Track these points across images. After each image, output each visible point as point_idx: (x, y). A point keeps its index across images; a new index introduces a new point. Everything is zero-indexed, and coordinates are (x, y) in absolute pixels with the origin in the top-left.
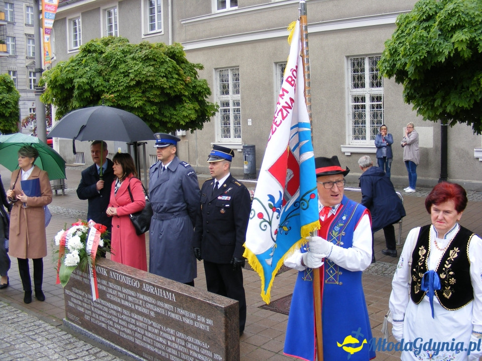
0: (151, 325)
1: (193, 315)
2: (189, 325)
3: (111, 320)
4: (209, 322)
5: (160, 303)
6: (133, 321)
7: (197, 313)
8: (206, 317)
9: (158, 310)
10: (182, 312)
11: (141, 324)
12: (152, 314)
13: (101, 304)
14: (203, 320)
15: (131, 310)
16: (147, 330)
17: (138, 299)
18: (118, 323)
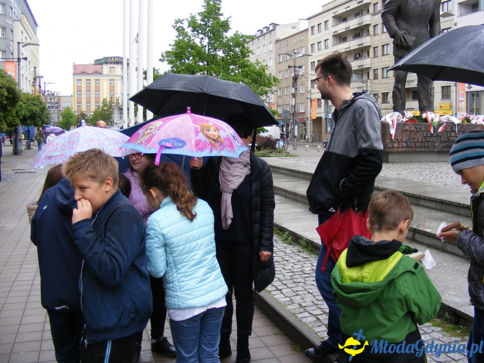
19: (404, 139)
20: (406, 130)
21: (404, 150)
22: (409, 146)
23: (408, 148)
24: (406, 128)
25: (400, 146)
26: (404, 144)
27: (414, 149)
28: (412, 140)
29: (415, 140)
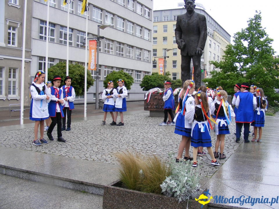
19: (155, 103)
20: (156, 98)
21: (155, 109)
22: (158, 107)
23: (158, 109)
24: (156, 97)
25: (152, 108)
26: (155, 107)
27: (161, 110)
28: (160, 104)
29: (162, 105)
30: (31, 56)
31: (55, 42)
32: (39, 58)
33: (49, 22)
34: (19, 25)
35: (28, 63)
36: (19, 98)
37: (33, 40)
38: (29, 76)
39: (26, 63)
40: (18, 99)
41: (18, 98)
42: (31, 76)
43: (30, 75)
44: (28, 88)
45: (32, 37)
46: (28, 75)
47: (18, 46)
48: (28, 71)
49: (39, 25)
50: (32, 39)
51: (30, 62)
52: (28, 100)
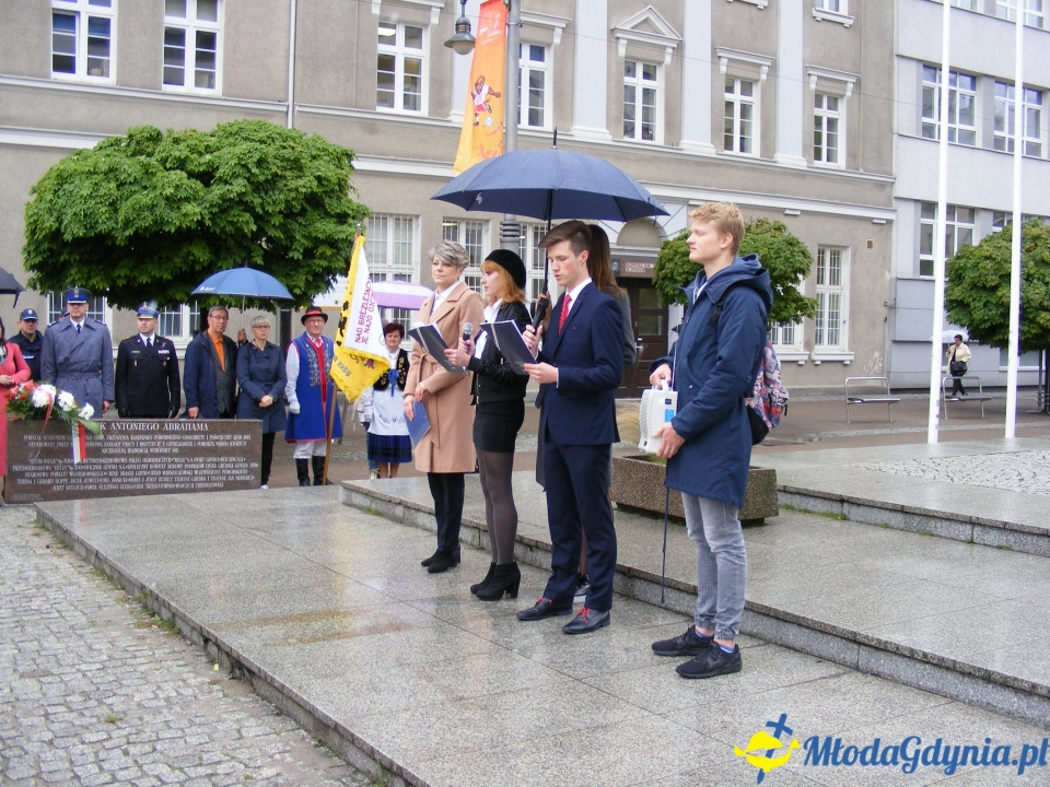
0: (173, 462)
1: (229, 437)
2: (222, 447)
3: (105, 476)
4: (247, 437)
5: (187, 437)
6: (144, 466)
7: (233, 433)
8: (243, 434)
9: (185, 444)
10: (215, 437)
11: (156, 466)
12: (176, 451)
13: (89, 464)
14: (240, 437)
15: (143, 456)
16: (166, 469)
17: (157, 441)
18: (119, 476)
30: (894, 202)
31: (979, 143)
32: (919, 206)
33: (950, 67)
34: (850, 86)
35: (885, 227)
36: (852, 358)
37: (901, 139)
38: (888, 276)
39: (877, 228)
40: (848, 362)
41: (847, 359)
42: (894, 275)
43: (889, 271)
44: (883, 319)
45: (895, 130)
46: (883, 274)
47: (848, 167)
48: (884, 256)
49: (919, 81)
50: (895, 136)
51: (890, 222)
52: (881, 365)
